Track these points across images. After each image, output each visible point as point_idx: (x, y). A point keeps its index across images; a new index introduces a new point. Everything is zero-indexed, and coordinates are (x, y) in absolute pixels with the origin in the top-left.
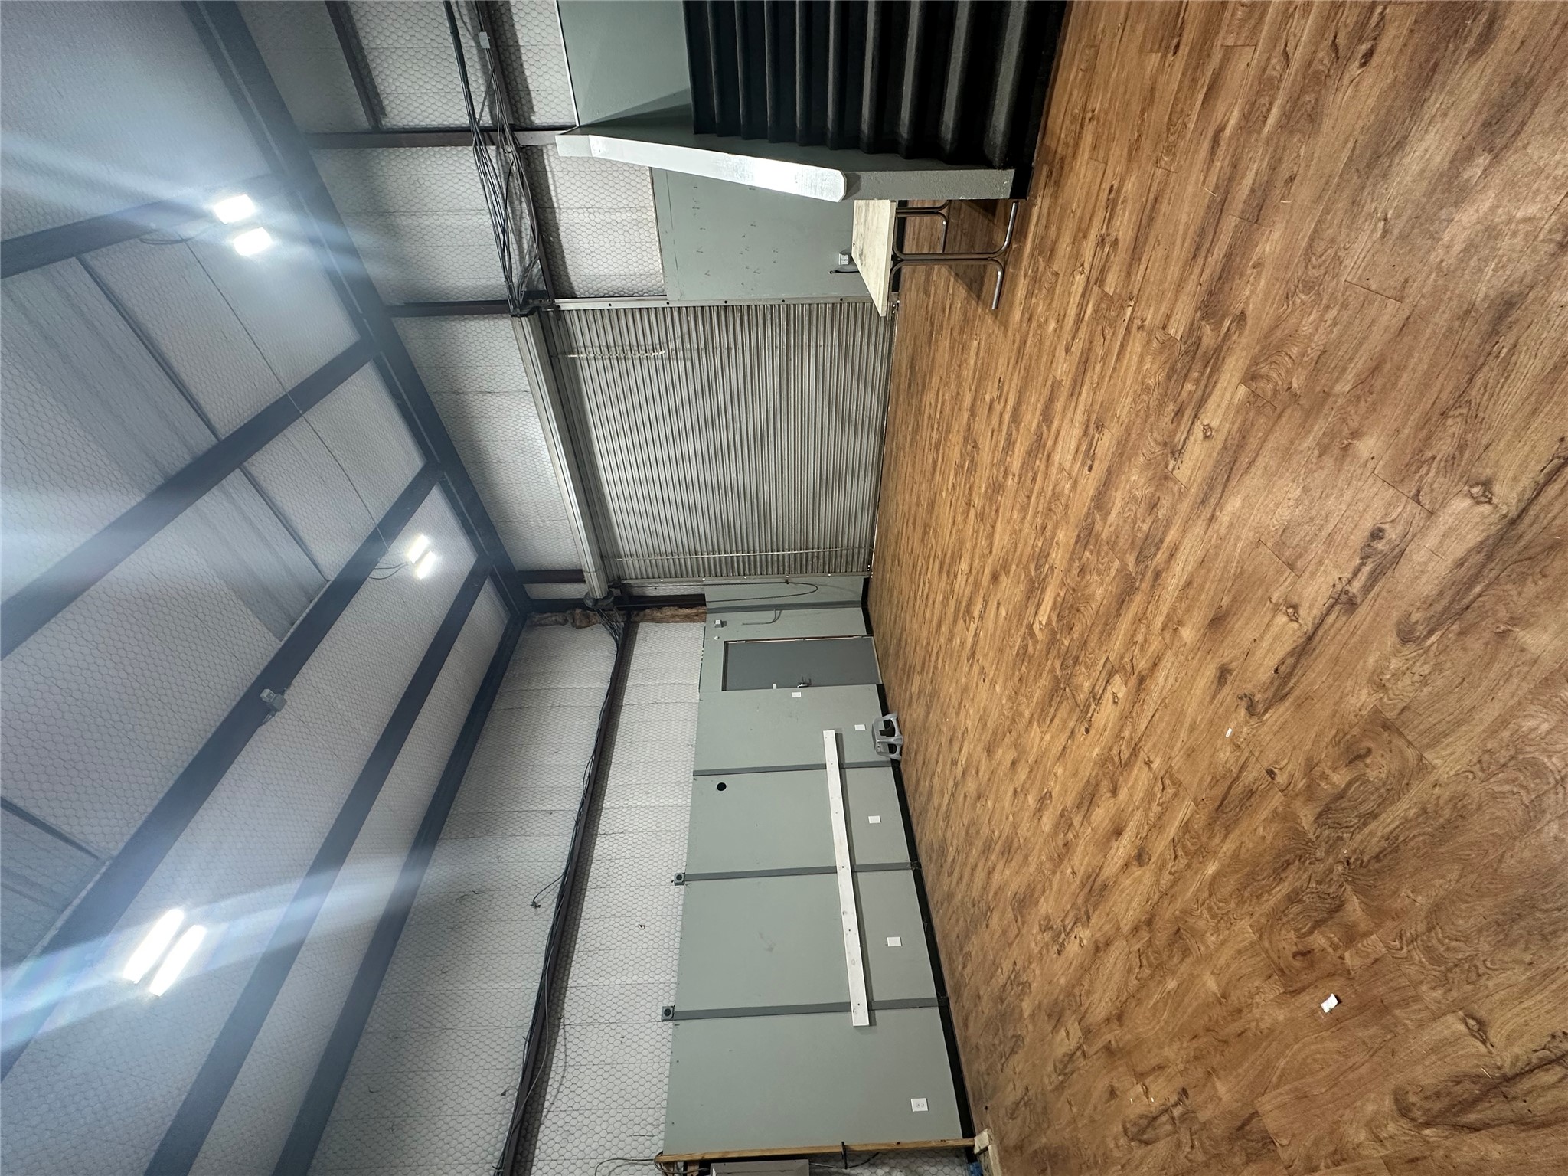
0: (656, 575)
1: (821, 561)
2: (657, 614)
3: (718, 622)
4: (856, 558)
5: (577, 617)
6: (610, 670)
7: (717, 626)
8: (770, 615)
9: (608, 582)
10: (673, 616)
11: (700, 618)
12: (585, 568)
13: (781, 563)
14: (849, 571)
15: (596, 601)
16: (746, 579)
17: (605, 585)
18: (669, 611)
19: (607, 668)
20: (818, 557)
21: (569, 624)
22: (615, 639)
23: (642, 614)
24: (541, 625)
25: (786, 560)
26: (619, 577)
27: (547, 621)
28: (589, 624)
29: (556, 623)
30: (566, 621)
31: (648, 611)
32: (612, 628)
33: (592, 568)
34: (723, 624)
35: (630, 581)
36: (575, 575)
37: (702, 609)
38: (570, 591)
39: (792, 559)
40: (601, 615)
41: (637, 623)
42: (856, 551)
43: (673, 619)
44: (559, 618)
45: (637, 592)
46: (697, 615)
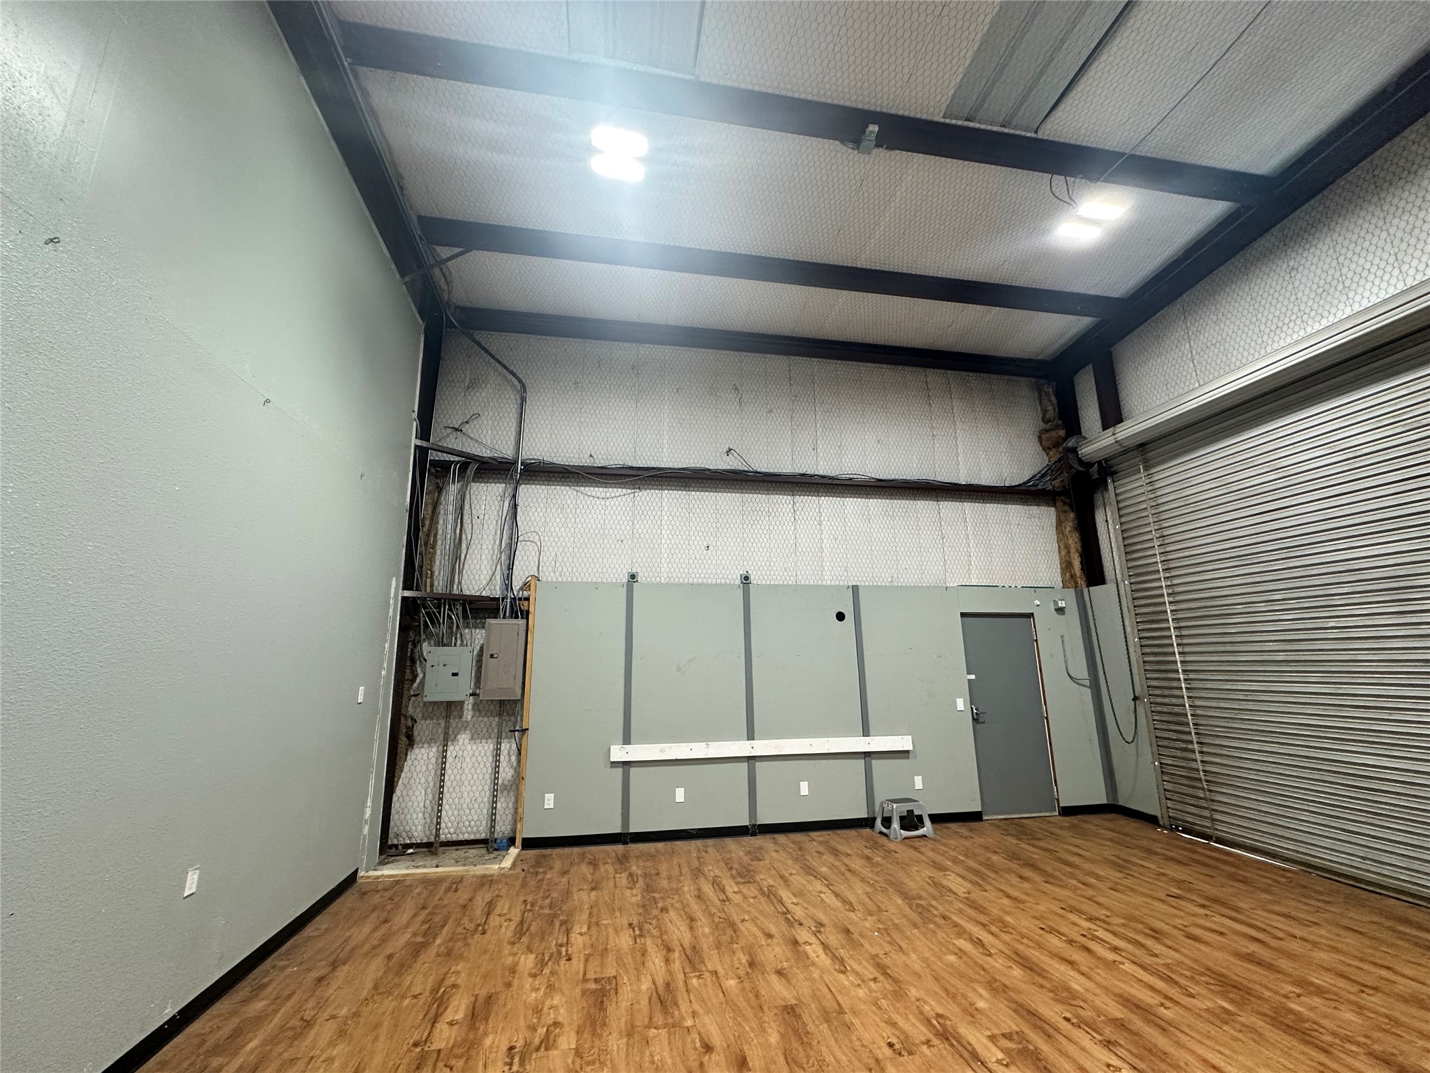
0: (1123, 520)
1: (1179, 753)
2: (1068, 527)
3: (1061, 604)
4: (1193, 810)
5: (1054, 434)
6: (984, 482)
7: (1056, 603)
8: (1082, 672)
9: (1106, 460)
10: (1067, 547)
11: (1069, 580)
12: (1120, 427)
13: (1167, 692)
14: (1166, 795)
15: (1074, 450)
16: (1134, 640)
17: (1099, 457)
18: (1074, 541)
19: (986, 478)
20: (1186, 750)
21: (1043, 426)
22: (1029, 481)
23: (1066, 508)
24: (1040, 396)
25: (1174, 701)
26: (1115, 473)
27: (1045, 401)
28: (1046, 449)
29: (1045, 411)
30: (1045, 421)
31: (1072, 515)
32: (1043, 475)
33: (1120, 436)
34: (1060, 611)
35: (1111, 487)
36: (1112, 415)
37: (1082, 582)
38: (1090, 415)
39: (1176, 709)
40: (1059, 461)
41: (1054, 505)
42: (1206, 813)
43: (1064, 548)
44: (1052, 412)
45: (1098, 498)
46: (1072, 576)
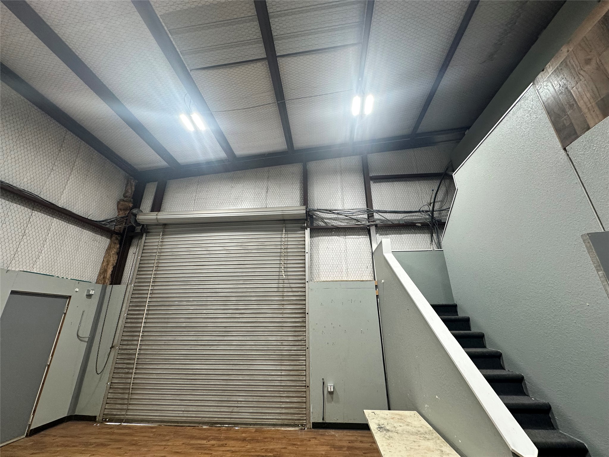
0: (143, 255)
1: (124, 376)
2: (114, 251)
3: (92, 292)
4: (119, 407)
5: (127, 203)
7: (89, 291)
8: (86, 333)
11: (101, 279)
12: (160, 213)
13: (130, 343)
14: (107, 401)
16: (124, 315)
18: (113, 259)
19: (78, 209)
20: (128, 373)
21: (122, 197)
22: (103, 221)
23: (117, 242)
24: (128, 183)
25: (132, 347)
26: (149, 232)
27: (129, 187)
28: (119, 209)
29: (126, 192)
30: (125, 196)
31: (118, 246)
32: (111, 221)
33: (159, 217)
34: (89, 296)
35: (144, 238)
36: (157, 207)
37: (108, 281)
38: (147, 203)
39: (131, 352)
40: (122, 218)
41: (111, 238)
42: (125, 407)
43: (106, 261)
44: (130, 193)
46: (104, 278)
